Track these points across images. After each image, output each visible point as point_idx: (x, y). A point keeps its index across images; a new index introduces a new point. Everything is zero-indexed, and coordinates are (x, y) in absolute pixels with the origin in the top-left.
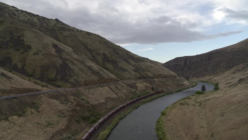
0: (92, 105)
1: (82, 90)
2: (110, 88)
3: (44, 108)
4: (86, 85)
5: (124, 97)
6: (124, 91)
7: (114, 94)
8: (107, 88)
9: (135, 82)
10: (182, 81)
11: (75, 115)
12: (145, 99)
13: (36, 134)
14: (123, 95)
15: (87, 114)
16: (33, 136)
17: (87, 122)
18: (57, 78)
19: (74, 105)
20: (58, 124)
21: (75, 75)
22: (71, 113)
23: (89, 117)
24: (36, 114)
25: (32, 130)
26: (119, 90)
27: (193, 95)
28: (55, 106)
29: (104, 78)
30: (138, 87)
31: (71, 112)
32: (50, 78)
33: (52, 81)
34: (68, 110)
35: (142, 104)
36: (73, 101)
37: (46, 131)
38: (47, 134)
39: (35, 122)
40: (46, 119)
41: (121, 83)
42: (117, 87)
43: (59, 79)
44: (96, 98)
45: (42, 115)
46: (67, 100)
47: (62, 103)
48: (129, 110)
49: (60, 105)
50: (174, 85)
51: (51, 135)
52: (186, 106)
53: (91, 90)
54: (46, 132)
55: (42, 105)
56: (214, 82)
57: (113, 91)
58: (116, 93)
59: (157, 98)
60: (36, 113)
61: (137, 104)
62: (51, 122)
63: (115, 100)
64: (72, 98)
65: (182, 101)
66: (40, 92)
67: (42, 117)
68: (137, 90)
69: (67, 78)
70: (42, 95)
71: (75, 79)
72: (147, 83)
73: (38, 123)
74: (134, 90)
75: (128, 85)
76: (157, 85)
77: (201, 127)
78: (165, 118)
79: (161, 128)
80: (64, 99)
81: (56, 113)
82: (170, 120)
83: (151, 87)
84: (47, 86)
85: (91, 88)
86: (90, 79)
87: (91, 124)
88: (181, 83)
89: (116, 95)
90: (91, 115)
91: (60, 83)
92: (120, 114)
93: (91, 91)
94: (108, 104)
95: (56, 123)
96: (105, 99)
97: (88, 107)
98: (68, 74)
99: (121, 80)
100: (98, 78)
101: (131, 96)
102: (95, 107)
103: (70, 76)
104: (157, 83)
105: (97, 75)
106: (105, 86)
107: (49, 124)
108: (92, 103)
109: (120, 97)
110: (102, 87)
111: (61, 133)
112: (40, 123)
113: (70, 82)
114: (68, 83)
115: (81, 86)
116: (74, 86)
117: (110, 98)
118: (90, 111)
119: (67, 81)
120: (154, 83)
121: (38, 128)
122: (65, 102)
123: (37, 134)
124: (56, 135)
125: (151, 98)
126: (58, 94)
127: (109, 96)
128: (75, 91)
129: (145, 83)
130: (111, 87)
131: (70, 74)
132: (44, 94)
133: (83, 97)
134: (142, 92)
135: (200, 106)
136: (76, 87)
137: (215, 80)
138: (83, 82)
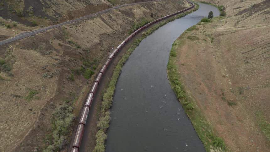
0: (84, 50)
1: (67, 27)
2: (103, 19)
3: (18, 67)
4: (71, 18)
5: (121, 31)
6: (120, 22)
7: (109, 27)
8: (99, 19)
9: (131, 7)
10: (183, 3)
11: (65, 70)
12: (145, 31)
13: (16, 117)
14: (119, 27)
15: (81, 65)
16: (13, 121)
17: (83, 76)
18: (28, 11)
19: (60, 55)
20: (46, 91)
21: (53, 4)
22: (60, 69)
23: (84, 68)
24: (10, 80)
25: (9, 111)
26: (114, 21)
27: (200, 24)
28: (34, 61)
29: (92, 4)
30: (136, 14)
31: (59, 67)
32: (17, 11)
33: (21, 16)
34: (54, 65)
35: (143, 38)
36: (58, 48)
37: (30, 108)
38: (34, 113)
39: (11, 95)
40: (26, 85)
41: (114, 10)
42: (111, 17)
43: (31, 13)
44: (87, 37)
45: (18, 79)
46: (50, 48)
47: (44, 54)
48: (130, 50)
49: (42, 57)
50: (175, 9)
51: (40, 113)
52: (196, 41)
53: (78, 27)
54: (31, 110)
55: (14, 63)
56: (217, 4)
57: (106, 24)
58: (110, 27)
59: (158, 28)
60: (9, 78)
61: (137, 40)
62: (34, 89)
63: (111, 36)
64: (56, 43)
65: (189, 34)
66: (7, 40)
67: (19, 84)
68: (135, 18)
69: (43, 10)
70: (11, 47)
71: (55, 11)
72: (145, 8)
73: (16, 96)
74: (131, 19)
75: (123, 12)
76: (156, 10)
77: (223, 77)
78: (177, 61)
79: (177, 80)
80: (45, 46)
81: (38, 73)
82: (183, 65)
83: (150, 13)
84: (15, 26)
85: (78, 23)
86: (75, 9)
87: (88, 79)
88: (183, 5)
89: (111, 29)
90: (86, 65)
91: (33, 19)
92: (121, 57)
93: (80, 28)
94: (104, 44)
95: (42, 89)
96: (100, 37)
97: (80, 53)
98: (43, 4)
99: (113, 5)
100: (85, 6)
101: (129, 28)
102: (89, 52)
103: (47, 7)
104: (156, 7)
105: (83, 2)
106: (96, 17)
107: (33, 94)
108: (84, 47)
109: (116, 30)
110: (92, 19)
111: (52, 105)
112: (18, 95)
113: (48, 17)
114: (46, 17)
115: (63, 20)
116: (54, 21)
117: (104, 33)
118: (83, 58)
119: (44, 15)
120: (153, 7)
121: (17, 105)
122: (47, 52)
123: (19, 117)
124: (46, 110)
125: (152, 29)
126: (35, 39)
127: (103, 31)
128: (58, 32)
129: (142, 7)
130: (103, 17)
131: (46, 3)
132: (13, 42)
133: (71, 39)
134: (140, 20)
135: (212, 41)
136: (58, 23)
137: (218, 2)
138: (66, 13)
